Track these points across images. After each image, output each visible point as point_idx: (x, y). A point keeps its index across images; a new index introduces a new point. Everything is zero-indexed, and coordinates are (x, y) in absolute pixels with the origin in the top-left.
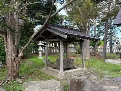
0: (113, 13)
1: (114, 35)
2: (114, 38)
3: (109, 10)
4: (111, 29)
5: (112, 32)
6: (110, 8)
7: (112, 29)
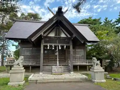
0: (7, 27)
1: (7, 48)
2: (6, 50)
3: (3, 23)
4: (3, 41)
5: (5, 44)
6: (4, 21)
7: (5, 42)
